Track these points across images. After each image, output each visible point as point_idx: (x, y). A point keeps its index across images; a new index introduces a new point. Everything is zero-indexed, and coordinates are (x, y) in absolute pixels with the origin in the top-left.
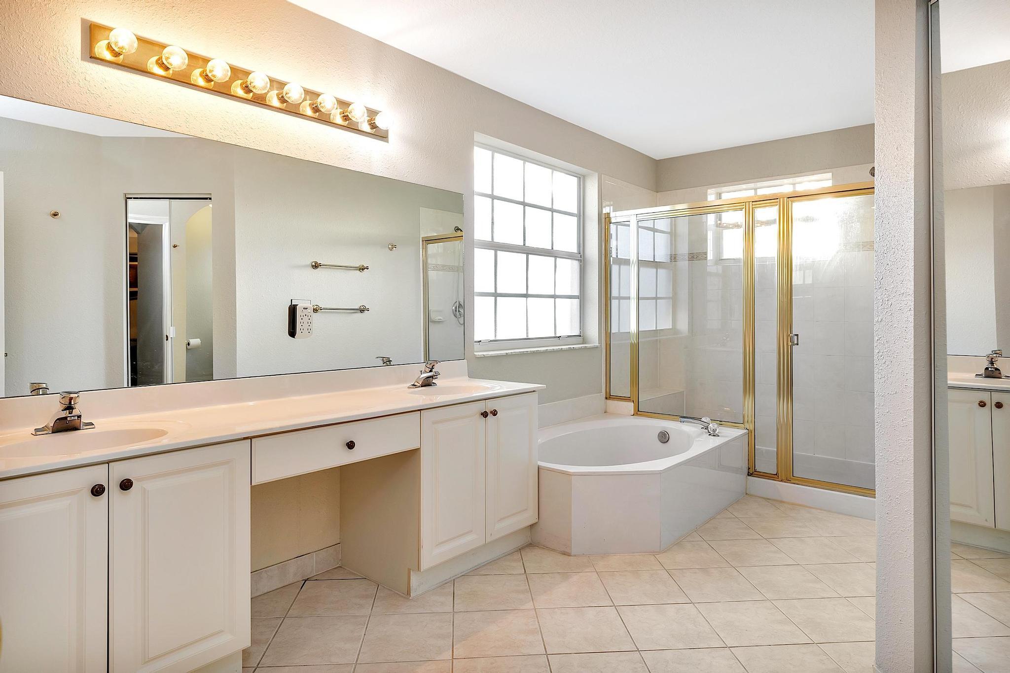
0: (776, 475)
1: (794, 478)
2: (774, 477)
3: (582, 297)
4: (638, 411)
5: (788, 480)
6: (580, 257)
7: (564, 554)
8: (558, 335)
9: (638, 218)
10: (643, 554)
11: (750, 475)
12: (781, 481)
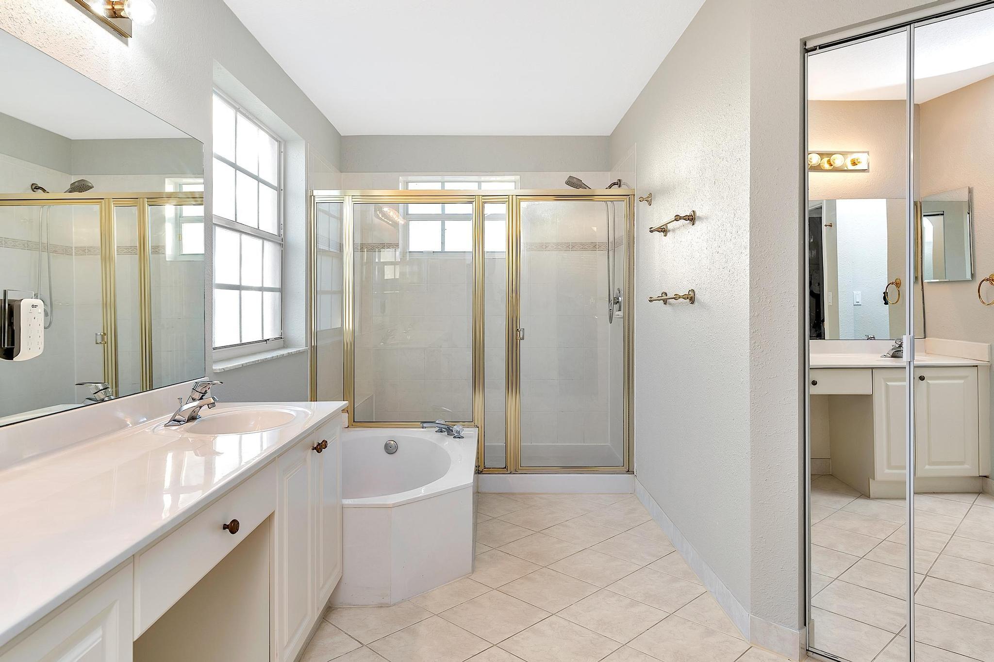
0: (505, 468)
1: (522, 468)
2: (505, 470)
3: (283, 290)
4: (354, 422)
5: (515, 472)
6: (281, 241)
7: (381, 607)
8: (265, 338)
9: (353, 200)
10: (458, 579)
11: (480, 473)
12: (510, 473)
